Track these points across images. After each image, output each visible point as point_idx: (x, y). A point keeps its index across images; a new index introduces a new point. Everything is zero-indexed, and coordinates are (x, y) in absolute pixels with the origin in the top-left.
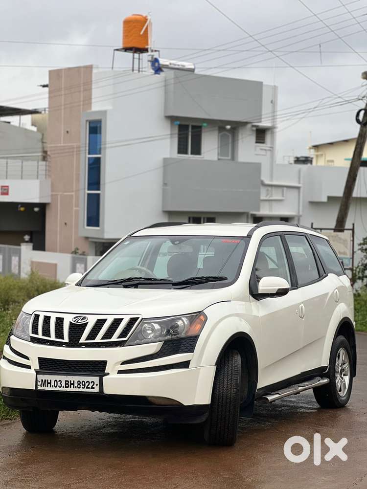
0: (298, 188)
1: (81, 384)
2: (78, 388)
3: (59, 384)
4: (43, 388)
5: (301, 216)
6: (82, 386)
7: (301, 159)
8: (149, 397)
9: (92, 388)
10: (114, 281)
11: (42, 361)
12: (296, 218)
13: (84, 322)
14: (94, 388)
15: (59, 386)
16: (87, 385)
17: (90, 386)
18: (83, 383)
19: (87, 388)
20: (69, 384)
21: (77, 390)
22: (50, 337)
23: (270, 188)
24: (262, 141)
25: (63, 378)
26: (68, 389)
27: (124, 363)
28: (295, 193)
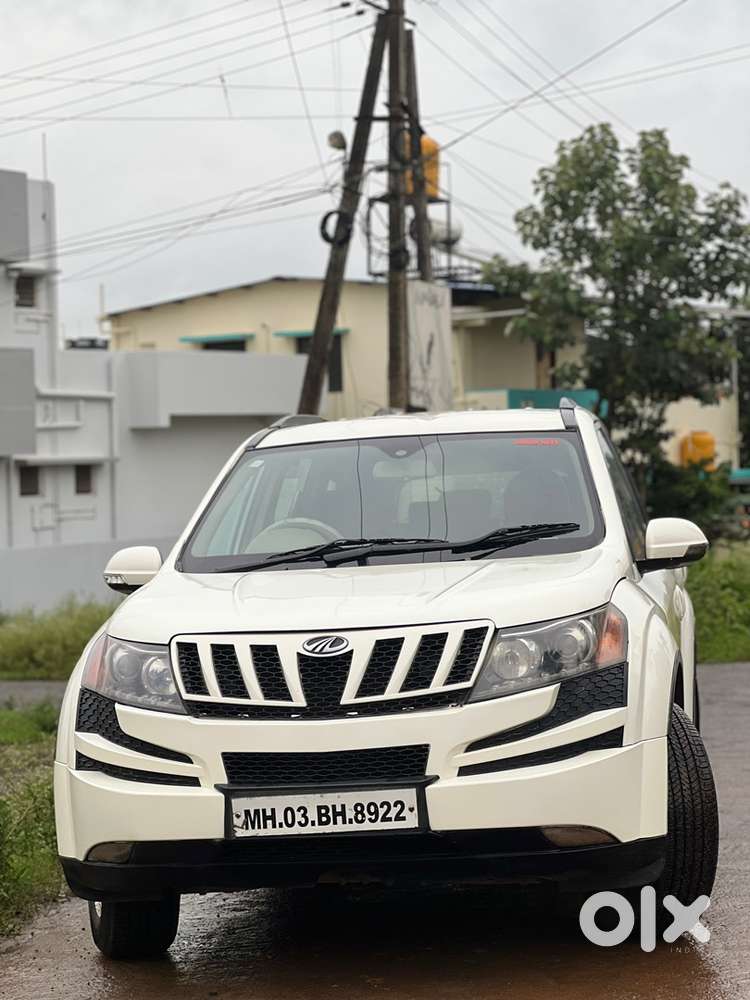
0: (108, 401)
1: (365, 812)
2: (358, 821)
3: (299, 817)
4: (250, 833)
5: (117, 460)
6: (368, 816)
7: (81, 343)
8: (548, 827)
9: (398, 818)
10: (287, 554)
11: (233, 762)
12: (107, 467)
13: (340, 650)
14: (404, 819)
15: (300, 823)
16: (382, 811)
17: (392, 814)
18: (372, 809)
19: (384, 819)
20: (330, 814)
21: (355, 827)
22: (247, 697)
23: (50, 404)
24: (28, 302)
25: (312, 802)
26: (330, 829)
27: (474, 746)
28: (100, 411)
